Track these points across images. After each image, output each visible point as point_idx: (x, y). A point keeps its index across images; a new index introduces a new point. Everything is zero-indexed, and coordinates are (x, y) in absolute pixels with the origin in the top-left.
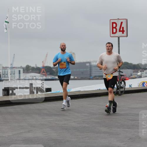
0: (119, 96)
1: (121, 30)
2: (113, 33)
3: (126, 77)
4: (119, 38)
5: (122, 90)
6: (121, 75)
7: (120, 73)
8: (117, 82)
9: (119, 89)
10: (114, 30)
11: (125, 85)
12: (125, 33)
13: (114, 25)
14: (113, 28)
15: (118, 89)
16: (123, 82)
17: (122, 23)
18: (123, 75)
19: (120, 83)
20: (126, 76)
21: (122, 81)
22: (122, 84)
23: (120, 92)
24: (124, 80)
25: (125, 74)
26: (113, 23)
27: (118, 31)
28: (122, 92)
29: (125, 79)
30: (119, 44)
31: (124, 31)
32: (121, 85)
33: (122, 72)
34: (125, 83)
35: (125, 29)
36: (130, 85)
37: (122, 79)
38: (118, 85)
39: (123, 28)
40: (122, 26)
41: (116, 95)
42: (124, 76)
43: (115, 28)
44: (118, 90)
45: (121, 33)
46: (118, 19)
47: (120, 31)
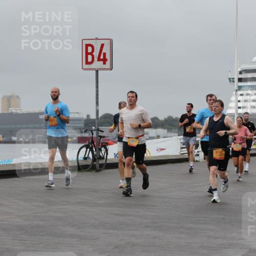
0: (97, 173)
3: (109, 140)
5: (101, 162)
6: (100, 137)
7: (99, 132)
8: (94, 148)
9: (97, 161)
11: (107, 154)
15: (94, 160)
16: (103, 149)
18: (104, 137)
19: (98, 151)
20: (107, 138)
21: (102, 146)
22: (101, 151)
23: (98, 166)
24: (105, 145)
25: (106, 135)
28: (101, 166)
29: (107, 144)
30: (97, 82)
32: (101, 154)
33: (103, 132)
34: (107, 150)
36: (115, 154)
37: (102, 144)
38: (95, 153)
41: (91, 171)
44: (95, 163)
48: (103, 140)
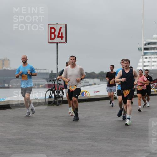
0: (57, 106)
1: (60, 35)
2: (51, 39)
4: (57, 44)
5: (60, 99)
6: (59, 84)
7: (59, 81)
8: (55, 91)
9: (57, 98)
10: (53, 35)
11: (63, 95)
12: (64, 39)
13: (53, 31)
14: (51, 33)
15: (55, 98)
17: (61, 28)
19: (58, 92)
21: (61, 90)
22: (60, 93)
23: (57, 102)
26: (51, 28)
27: (56, 36)
28: (60, 102)
29: (63, 88)
30: (57, 50)
31: (63, 37)
32: (59, 95)
33: (61, 81)
34: (63, 92)
35: (64, 35)
37: (60, 88)
38: (56, 94)
39: (62, 33)
40: (61, 32)
41: (54, 105)
42: (62, 85)
43: (54, 33)
44: (56, 100)
45: (60, 38)
46: (57, 24)
47: (58, 37)
48: (61, 86)
